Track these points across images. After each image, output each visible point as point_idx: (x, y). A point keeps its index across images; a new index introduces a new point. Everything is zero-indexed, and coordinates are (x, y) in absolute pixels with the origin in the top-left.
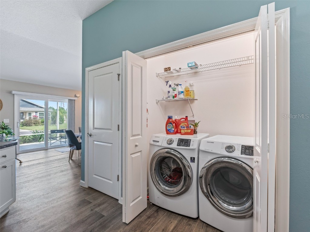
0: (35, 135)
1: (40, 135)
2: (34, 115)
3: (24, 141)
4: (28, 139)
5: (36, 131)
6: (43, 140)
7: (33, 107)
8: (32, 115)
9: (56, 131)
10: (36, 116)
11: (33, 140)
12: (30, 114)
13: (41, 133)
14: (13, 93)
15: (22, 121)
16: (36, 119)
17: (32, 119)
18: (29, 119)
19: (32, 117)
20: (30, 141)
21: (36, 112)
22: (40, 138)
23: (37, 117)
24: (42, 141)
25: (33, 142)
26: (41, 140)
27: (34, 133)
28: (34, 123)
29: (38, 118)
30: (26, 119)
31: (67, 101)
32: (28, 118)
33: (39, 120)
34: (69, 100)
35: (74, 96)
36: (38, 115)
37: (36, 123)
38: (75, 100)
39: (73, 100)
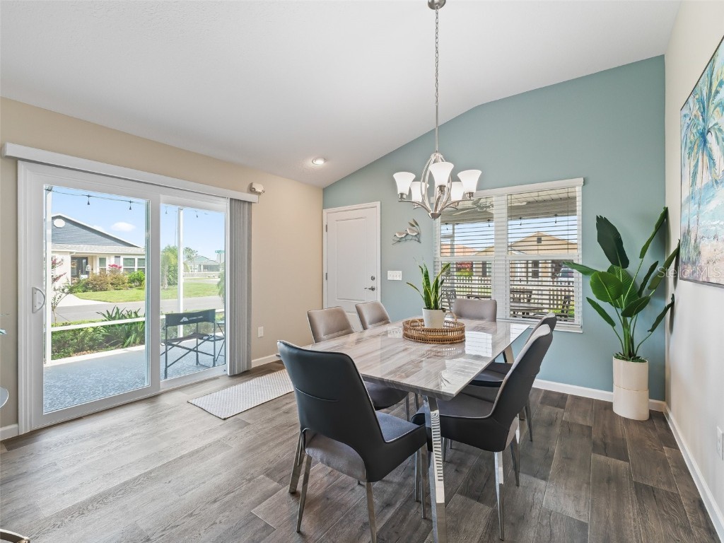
0: (113, 326)
1: (127, 324)
2: (113, 263)
3: (78, 344)
4: (92, 339)
5: (115, 310)
6: (135, 339)
7: (109, 244)
8: (108, 263)
9: (185, 319)
10: (116, 266)
11: (107, 342)
12: (102, 261)
13: (130, 317)
14: (8, 153)
15: (84, 277)
16: (117, 273)
17: (107, 272)
18: (100, 273)
19: (107, 267)
20: (95, 345)
21: (117, 257)
22: (128, 336)
23: (120, 267)
24: (134, 343)
25: (107, 347)
26: (132, 339)
27: (111, 318)
28: (112, 284)
29: (122, 270)
30: (94, 272)
31: (225, 205)
32: (97, 271)
33: (124, 274)
34: (231, 199)
35: (246, 187)
36: (122, 264)
37: (117, 284)
38: (250, 203)
39: (245, 202)
